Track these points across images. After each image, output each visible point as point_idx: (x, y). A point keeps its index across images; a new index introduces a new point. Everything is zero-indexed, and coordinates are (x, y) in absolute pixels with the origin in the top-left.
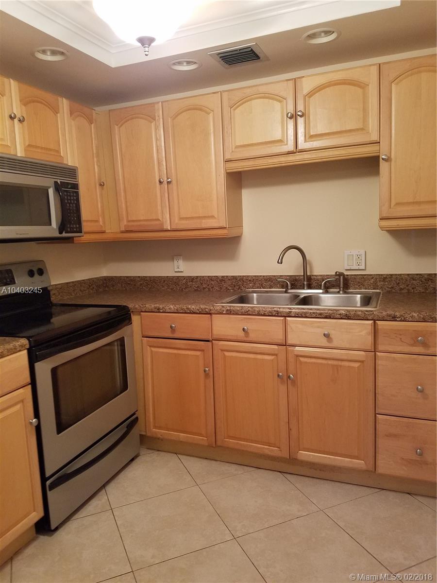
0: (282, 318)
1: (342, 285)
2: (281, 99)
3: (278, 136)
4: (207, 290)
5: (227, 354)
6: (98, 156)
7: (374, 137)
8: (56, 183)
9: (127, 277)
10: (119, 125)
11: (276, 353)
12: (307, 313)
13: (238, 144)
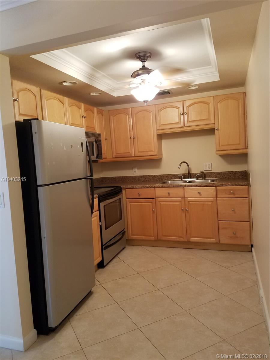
0: (183, 188)
1: (203, 177)
2: (178, 108)
3: (177, 121)
4: (148, 181)
5: (161, 203)
6: (105, 128)
7: (213, 122)
8: (95, 140)
9: (112, 177)
10: (113, 116)
11: (181, 201)
12: (192, 185)
13: (162, 124)
